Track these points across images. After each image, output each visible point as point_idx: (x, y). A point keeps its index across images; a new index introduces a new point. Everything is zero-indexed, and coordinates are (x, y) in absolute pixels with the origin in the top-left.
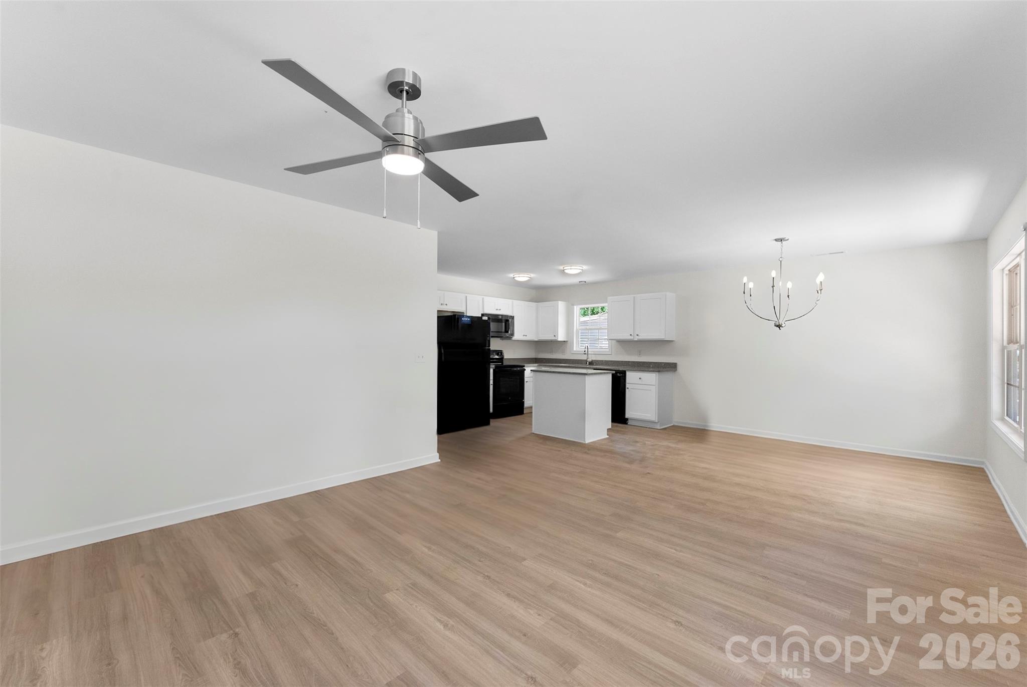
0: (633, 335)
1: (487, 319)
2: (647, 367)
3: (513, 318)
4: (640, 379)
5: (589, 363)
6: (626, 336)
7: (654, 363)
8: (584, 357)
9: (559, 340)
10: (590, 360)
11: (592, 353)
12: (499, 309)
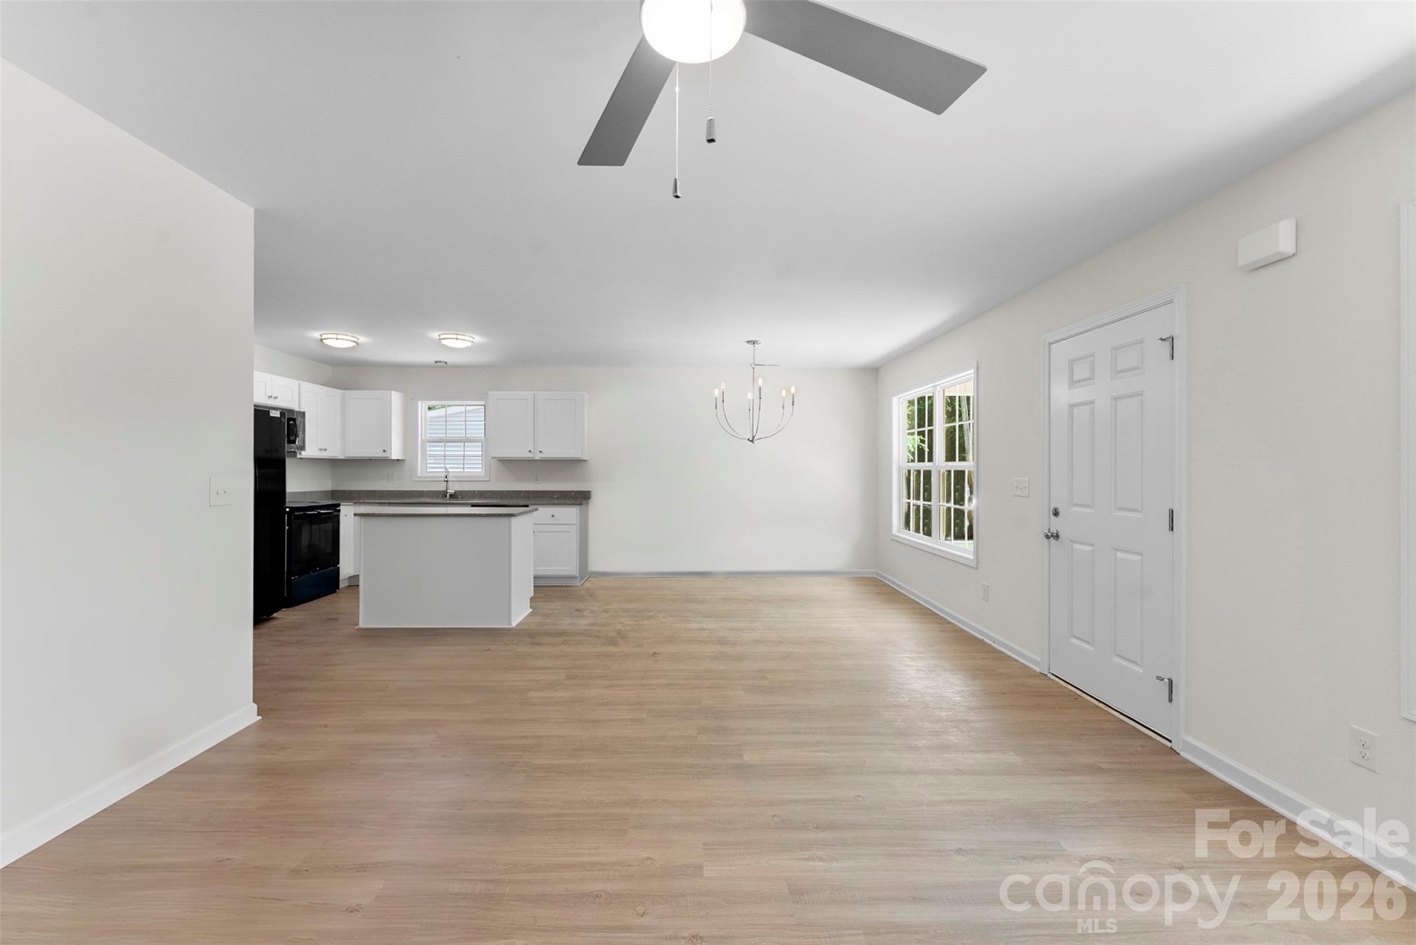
0: (532, 450)
1: (279, 416)
2: (551, 497)
3: (303, 414)
4: (553, 516)
5: (450, 495)
6: (519, 451)
7: (560, 492)
8: (441, 487)
9: (393, 458)
10: (451, 491)
11: (454, 479)
12: (274, 396)
